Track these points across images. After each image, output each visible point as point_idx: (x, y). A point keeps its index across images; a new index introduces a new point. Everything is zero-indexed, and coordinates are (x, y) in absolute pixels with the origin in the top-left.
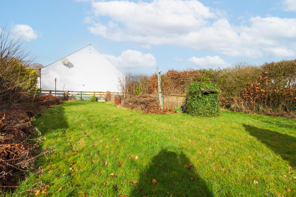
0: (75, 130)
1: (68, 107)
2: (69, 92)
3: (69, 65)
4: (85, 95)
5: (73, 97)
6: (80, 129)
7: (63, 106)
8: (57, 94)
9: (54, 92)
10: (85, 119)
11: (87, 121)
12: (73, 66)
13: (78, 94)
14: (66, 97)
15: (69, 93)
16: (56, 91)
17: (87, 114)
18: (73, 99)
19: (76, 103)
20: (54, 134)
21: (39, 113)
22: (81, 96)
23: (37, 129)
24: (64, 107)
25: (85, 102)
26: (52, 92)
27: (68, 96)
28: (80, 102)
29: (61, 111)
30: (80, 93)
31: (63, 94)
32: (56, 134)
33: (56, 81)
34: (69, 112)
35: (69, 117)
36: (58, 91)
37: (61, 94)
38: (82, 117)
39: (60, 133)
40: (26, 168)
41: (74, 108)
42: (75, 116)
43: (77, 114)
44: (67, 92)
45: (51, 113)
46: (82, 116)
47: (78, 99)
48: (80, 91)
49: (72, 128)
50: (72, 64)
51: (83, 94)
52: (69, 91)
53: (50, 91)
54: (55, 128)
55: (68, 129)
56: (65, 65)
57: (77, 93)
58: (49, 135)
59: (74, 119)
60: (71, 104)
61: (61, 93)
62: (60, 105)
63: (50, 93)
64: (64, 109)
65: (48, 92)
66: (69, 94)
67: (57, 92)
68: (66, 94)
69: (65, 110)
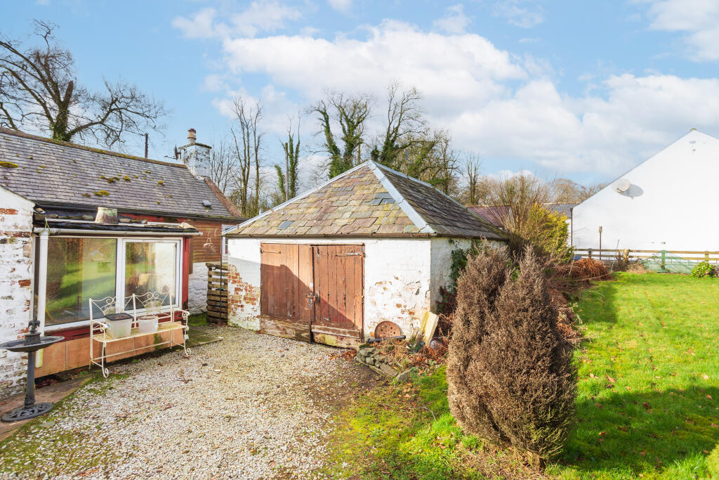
0: (626, 328)
1: (624, 288)
2: (632, 251)
3: (630, 192)
4: (673, 260)
5: (640, 263)
6: (635, 328)
7: (615, 284)
8: (603, 256)
9: (598, 253)
10: (650, 316)
11: (653, 320)
12: (642, 192)
13: (653, 257)
14: (623, 264)
15: (630, 254)
16: (601, 250)
17: (661, 307)
18: (640, 268)
19: (645, 279)
20: (597, 325)
21: (576, 296)
22: (663, 262)
23: (578, 317)
24: (617, 287)
25: (671, 276)
26: (594, 253)
27: (628, 261)
28: (658, 275)
29: (609, 294)
30: (660, 255)
31: (616, 256)
32: (599, 327)
33: (601, 232)
34: (624, 299)
35: (622, 307)
36: (606, 250)
37: (612, 256)
38: (646, 312)
39: (605, 328)
40: (574, 345)
41: (636, 292)
42: (633, 309)
43: (640, 304)
44: (625, 252)
45: (592, 296)
46: (646, 309)
47: (654, 267)
48: (660, 250)
49: (622, 324)
50: (638, 187)
51: (669, 258)
52: (630, 251)
53: (590, 251)
54: (598, 320)
55: (616, 325)
56: (622, 192)
57: (650, 254)
58: (591, 326)
59: (630, 312)
60: (633, 281)
61: (611, 253)
62: (609, 281)
63: (590, 255)
64: (615, 291)
65: (587, 253)
66: (630, 257)
67: (602, 253)
68: (622, 256)
69: (617, 295)
